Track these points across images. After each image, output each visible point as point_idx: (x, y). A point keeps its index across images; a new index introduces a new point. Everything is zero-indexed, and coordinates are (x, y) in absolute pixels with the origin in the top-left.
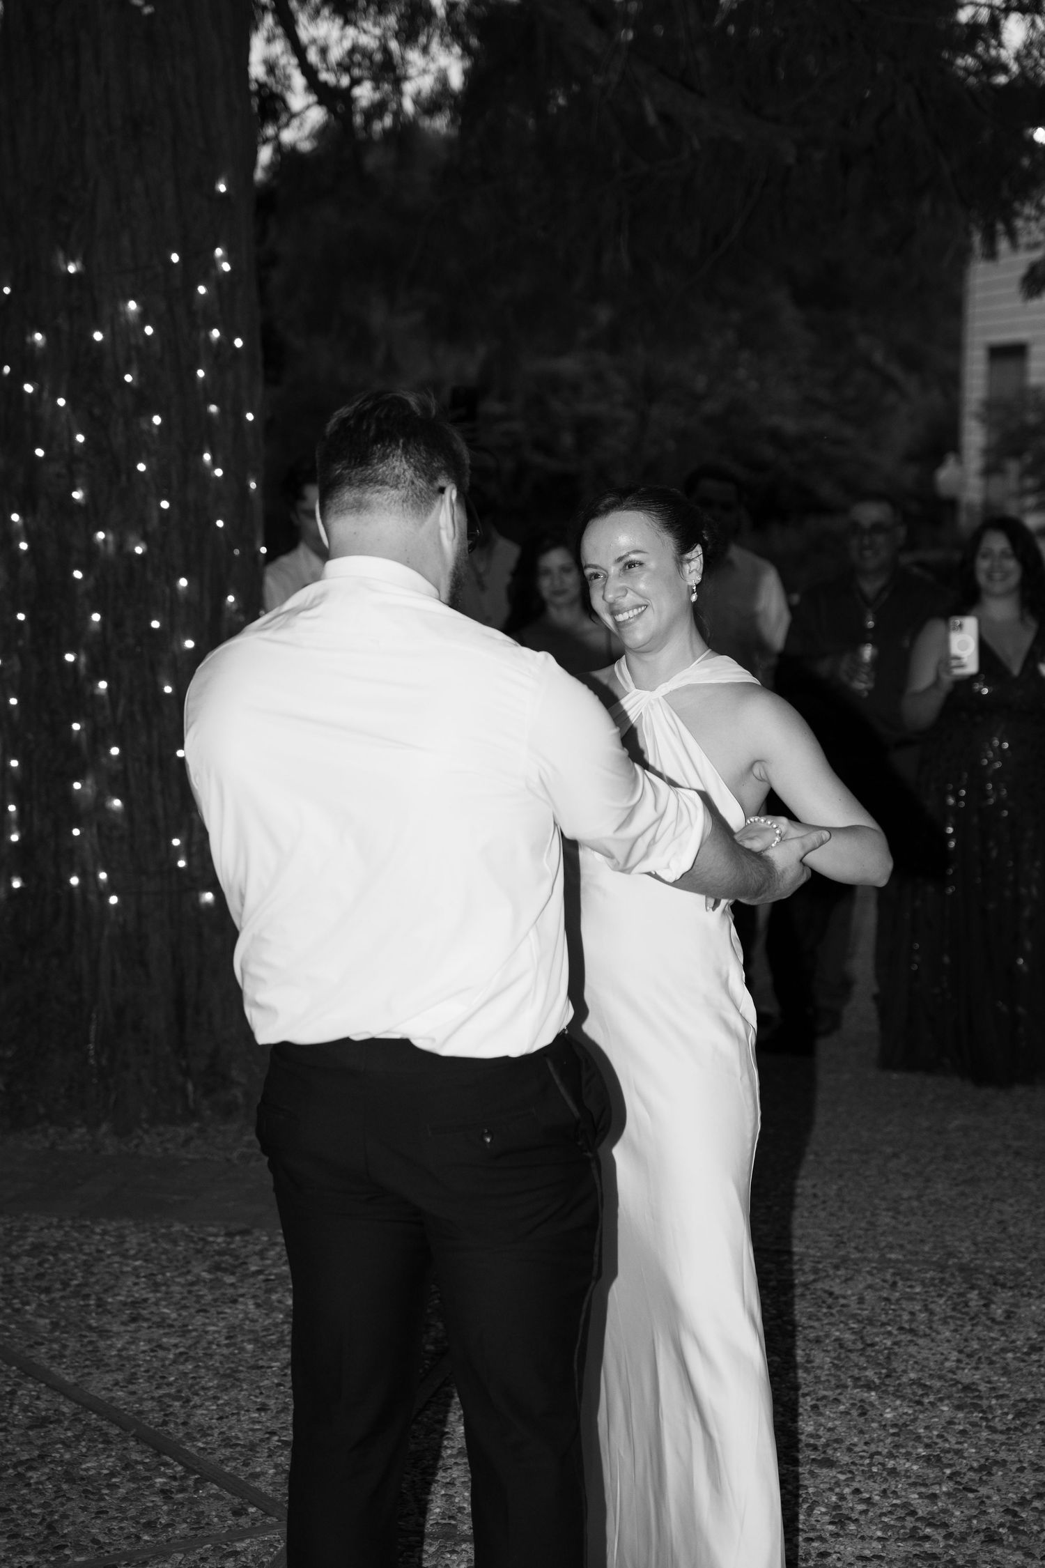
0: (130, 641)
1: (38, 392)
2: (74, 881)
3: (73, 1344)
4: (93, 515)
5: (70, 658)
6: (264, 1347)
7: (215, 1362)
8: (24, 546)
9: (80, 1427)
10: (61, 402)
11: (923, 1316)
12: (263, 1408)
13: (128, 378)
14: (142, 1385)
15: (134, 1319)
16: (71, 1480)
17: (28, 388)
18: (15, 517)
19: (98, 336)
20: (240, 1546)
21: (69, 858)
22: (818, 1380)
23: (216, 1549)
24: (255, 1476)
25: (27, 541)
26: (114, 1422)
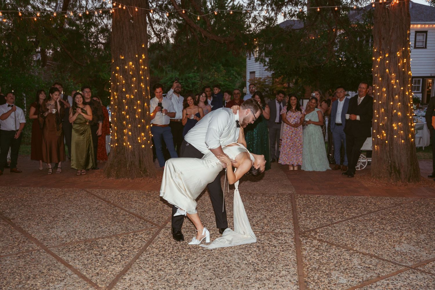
0: (132, 110)
1: (118, 75)
2: (125, 144)
3: (128, 206)
4: (126, 92)
5: (123, 113)
6: (154, 205)
7: (147, 207)
8: (116, 97)
9: (129, 216)
10: (121, 77)
11: (244, 199)
12: (154, 213)
13: (130, 73)
14: (137, 210)
15: (136, 202)
16: (129, 222)
17: (116, 75)
18: (115, 93)
19: (126, 67)
20: (152, 230)
21: (123, 141)
22: (230, 208)
23: (149, 230)
24: (154, 221)
25: (117, 96)
26: (134, 215)
